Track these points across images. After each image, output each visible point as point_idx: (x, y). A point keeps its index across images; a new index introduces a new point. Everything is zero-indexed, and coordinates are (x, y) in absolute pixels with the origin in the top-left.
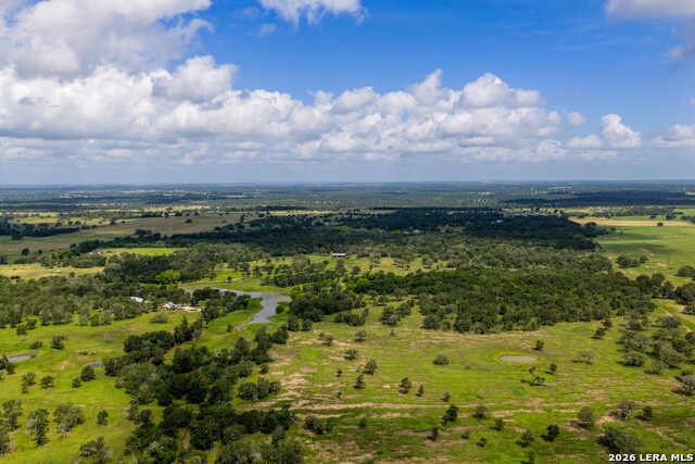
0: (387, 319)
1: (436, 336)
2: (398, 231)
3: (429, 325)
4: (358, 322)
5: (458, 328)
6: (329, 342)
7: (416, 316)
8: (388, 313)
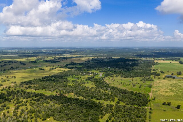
0: (116, 76)
1: (122, 78)
2: (119, 63)
3: (121, 77)
4: (113, 77)
5: (124, 77)
6: (110, 78)
7: (120, 76)
8: (116, 75)
